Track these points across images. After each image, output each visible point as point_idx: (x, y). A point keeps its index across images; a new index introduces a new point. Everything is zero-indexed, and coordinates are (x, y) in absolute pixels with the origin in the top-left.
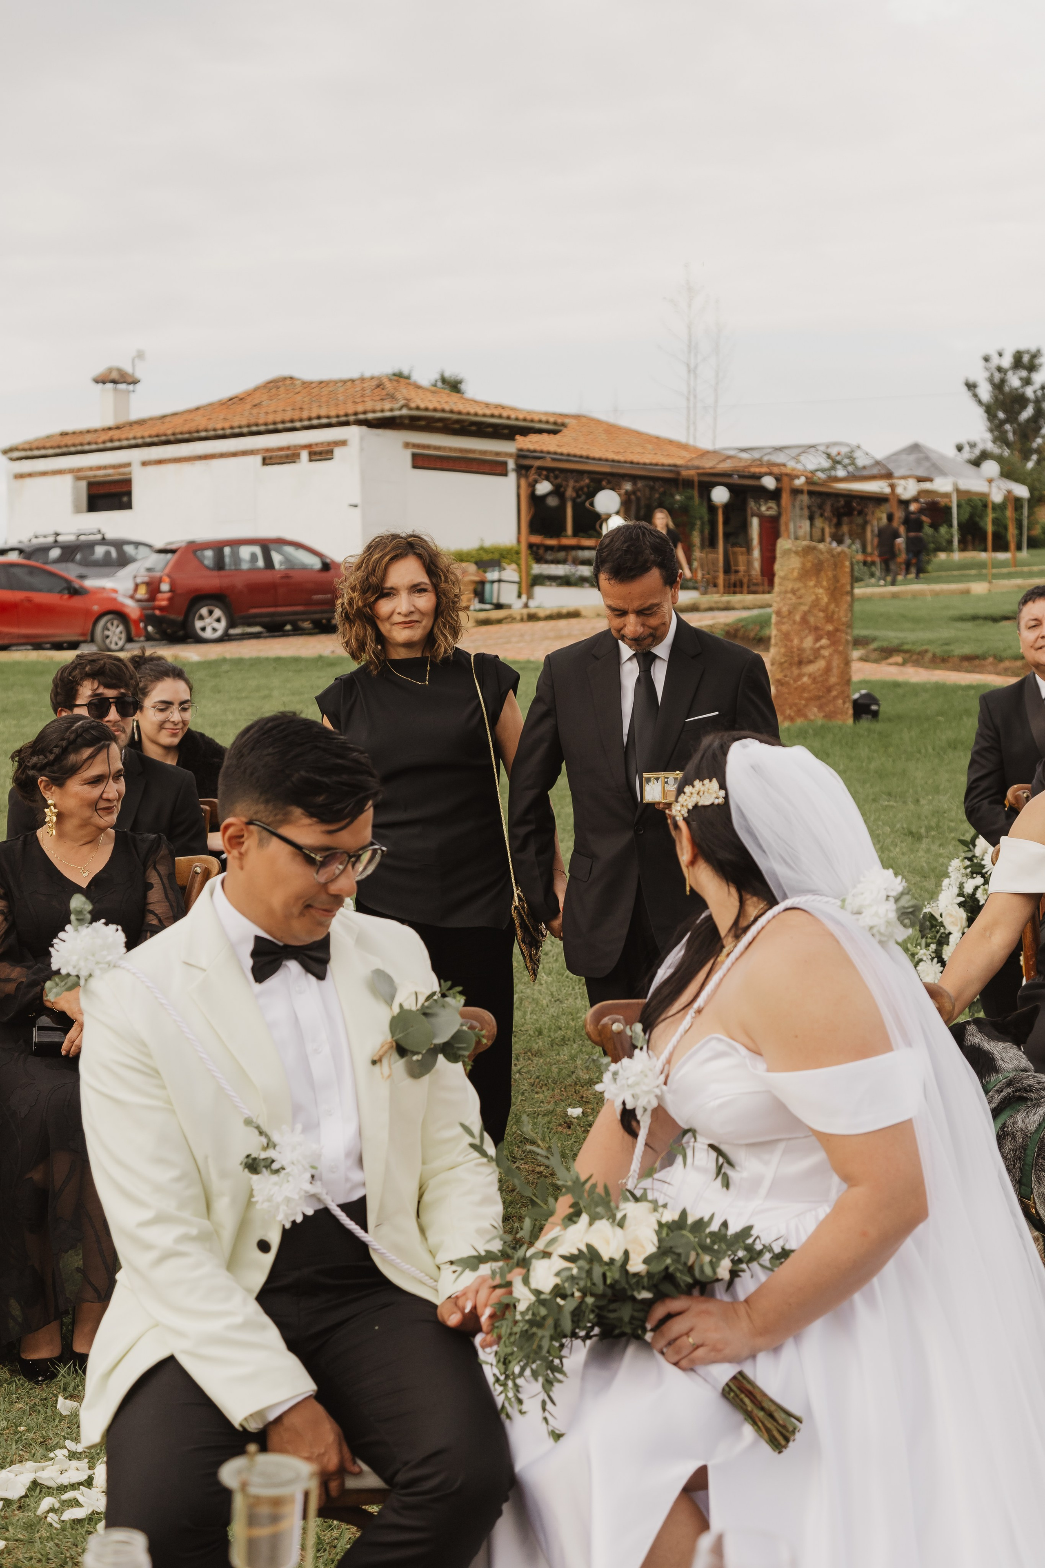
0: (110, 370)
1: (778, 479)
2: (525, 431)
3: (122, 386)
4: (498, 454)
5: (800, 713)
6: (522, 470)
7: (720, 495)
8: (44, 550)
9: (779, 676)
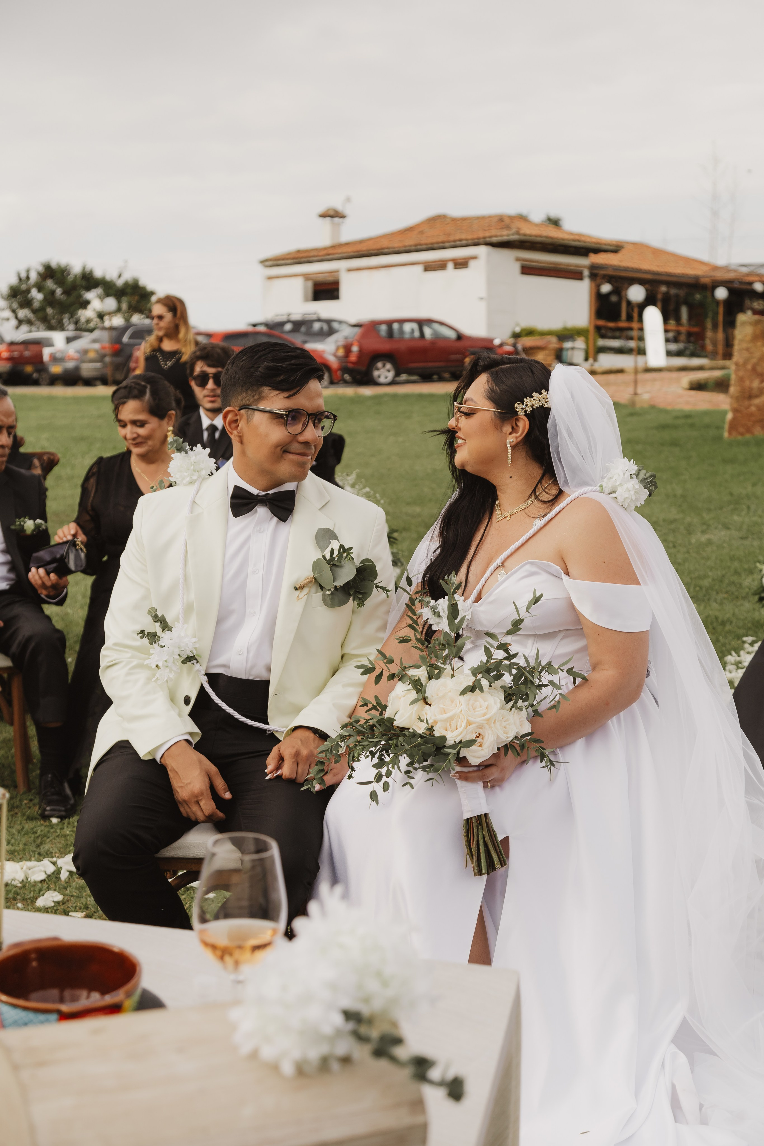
0: (329, 210)
2: (597, 251)
3: (336, 220)
4: (578, 266)
5: (749, 430)
6: (593, 276)
7: (721, 293)
9: (735, 406)
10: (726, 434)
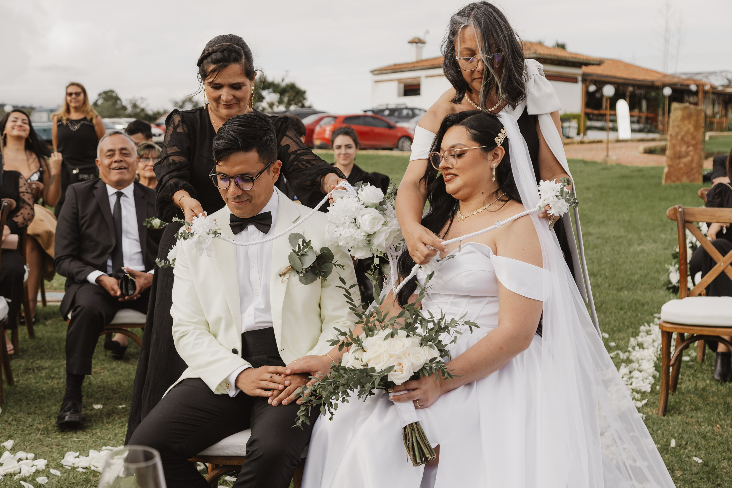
0: (415, 38)
1: (698, 86)
2: (587, 64)
3: (420, 45)
4: (574, 74)
5: (679, 179)
6: (584, 81)
7: (667, 91)
8: (382, 111)
9: (670, 163)
10: (663, 182)
